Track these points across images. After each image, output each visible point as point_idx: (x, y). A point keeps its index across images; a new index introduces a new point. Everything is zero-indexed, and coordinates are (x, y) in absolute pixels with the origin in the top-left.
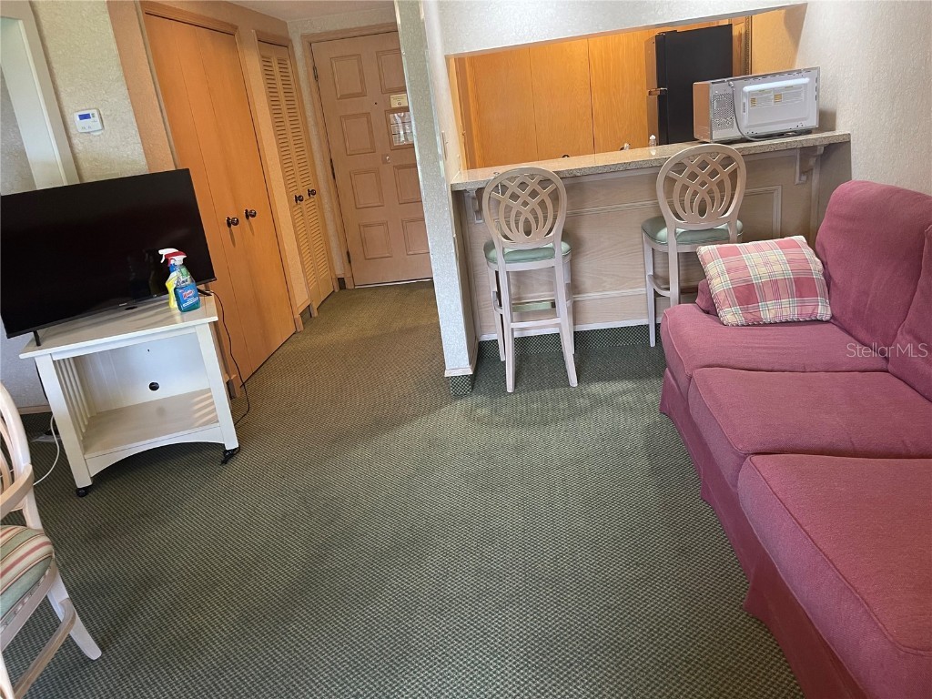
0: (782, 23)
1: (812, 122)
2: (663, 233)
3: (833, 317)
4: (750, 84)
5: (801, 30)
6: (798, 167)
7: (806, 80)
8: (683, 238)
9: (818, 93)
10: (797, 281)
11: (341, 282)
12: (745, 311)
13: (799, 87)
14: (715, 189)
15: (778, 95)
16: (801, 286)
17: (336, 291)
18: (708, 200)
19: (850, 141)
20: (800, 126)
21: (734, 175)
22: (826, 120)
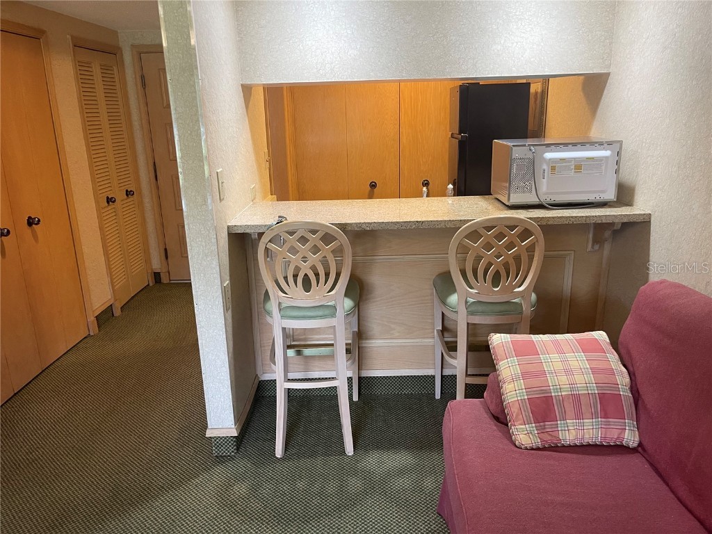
0: (580, 88)
1: (610, 195)
2: (453, 299)
3: (640, 444)
4: (551, 151)
5: (600, 98)
6: (591, 236)
7: (607, 153)
8: (472, 308)
9: (619, 167)
10: (602, 397)
11: (157, 276)
12: (542, 431)
13: (600, 159)
14: (512, 262)
15: (578, 166)
16: (607, 404)
17: (151, 285)
18: (503, 273)
19: (650, 222)
20: (598, 198)
21: (531, 249)
22: (625, 194)
